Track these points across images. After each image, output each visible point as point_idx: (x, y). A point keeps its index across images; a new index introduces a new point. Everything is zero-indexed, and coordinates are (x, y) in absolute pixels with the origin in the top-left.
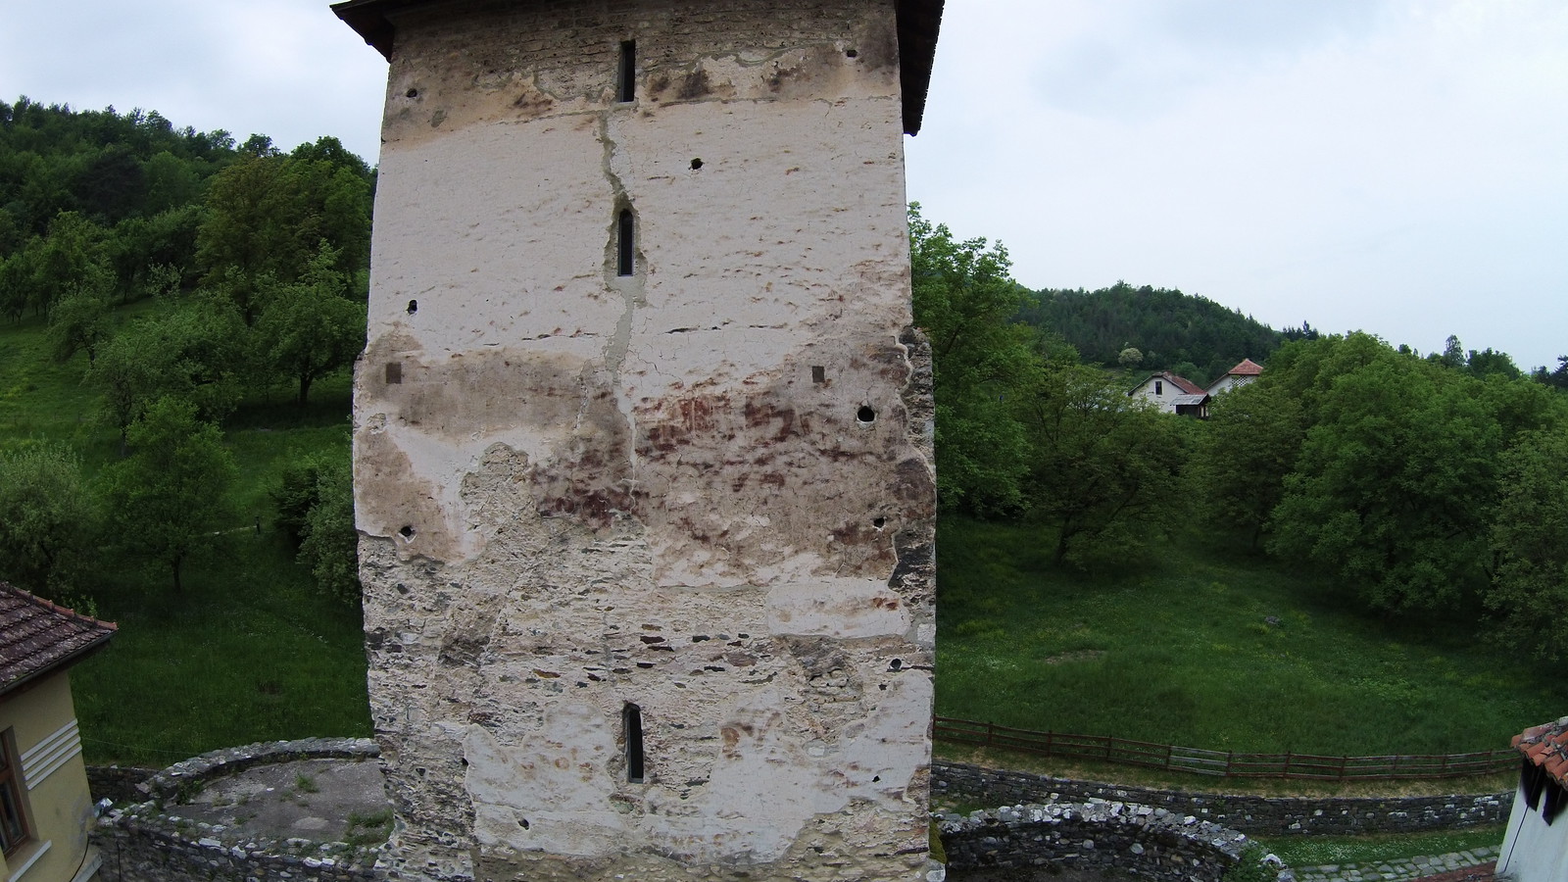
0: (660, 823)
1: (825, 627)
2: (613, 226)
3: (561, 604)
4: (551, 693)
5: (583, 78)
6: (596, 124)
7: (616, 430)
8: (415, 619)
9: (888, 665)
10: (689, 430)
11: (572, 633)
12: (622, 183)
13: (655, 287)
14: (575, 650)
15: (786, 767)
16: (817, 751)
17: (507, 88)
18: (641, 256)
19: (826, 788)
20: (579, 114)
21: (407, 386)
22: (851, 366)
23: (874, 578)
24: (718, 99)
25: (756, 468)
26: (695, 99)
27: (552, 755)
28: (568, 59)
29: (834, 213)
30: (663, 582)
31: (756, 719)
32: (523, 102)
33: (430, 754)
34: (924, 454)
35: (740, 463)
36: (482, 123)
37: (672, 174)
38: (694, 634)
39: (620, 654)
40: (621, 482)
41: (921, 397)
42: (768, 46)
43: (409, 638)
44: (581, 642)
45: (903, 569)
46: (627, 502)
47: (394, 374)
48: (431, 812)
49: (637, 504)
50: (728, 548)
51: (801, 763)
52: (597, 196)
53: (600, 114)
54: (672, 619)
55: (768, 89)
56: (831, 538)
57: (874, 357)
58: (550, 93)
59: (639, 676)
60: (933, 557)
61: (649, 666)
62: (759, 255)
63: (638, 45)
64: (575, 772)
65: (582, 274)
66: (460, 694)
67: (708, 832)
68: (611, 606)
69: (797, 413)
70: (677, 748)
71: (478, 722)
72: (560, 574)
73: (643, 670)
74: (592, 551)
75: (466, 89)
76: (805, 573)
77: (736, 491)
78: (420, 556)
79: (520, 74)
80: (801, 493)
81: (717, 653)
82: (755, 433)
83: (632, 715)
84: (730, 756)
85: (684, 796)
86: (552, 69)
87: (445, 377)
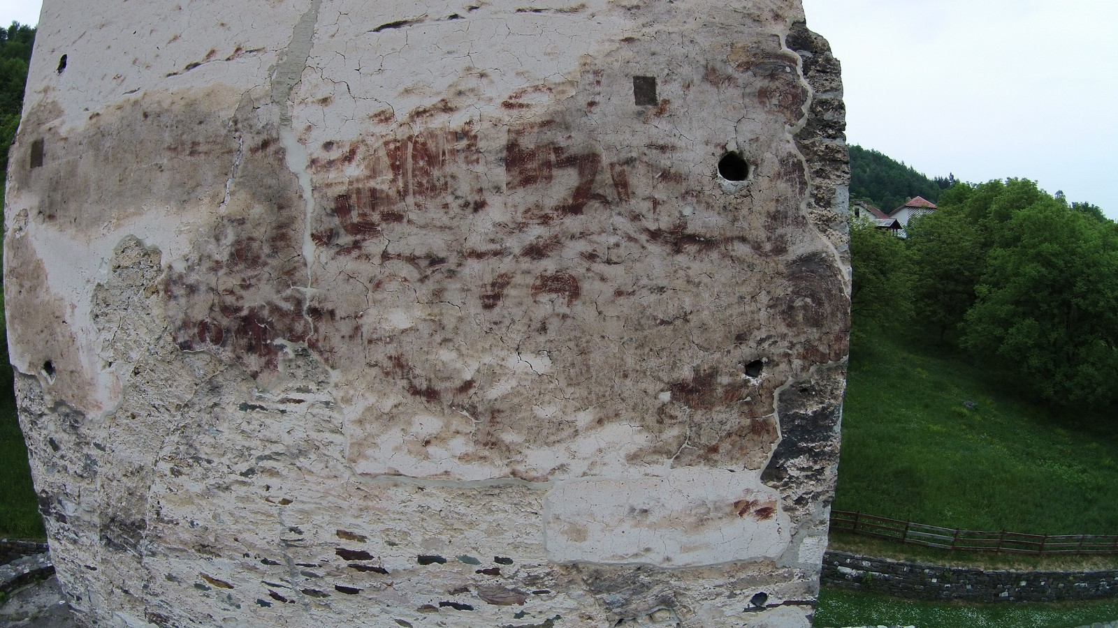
1: (648, 550)
3: (219, 487)
4: (227, 606)
7: (280, 201)
8: (70, 484)
9: (747, 603)
10: (403, 194)
11: (239, 531)
14: (248, 555)
21: (48, 167)
22: (706, 78)
23: (738, 467)
25: (526, 263)
30: (362, 466)
34: (834, 246)
35: (496, 254)
38: (422, 552)
39: (308, 570)
40: (288, 292)
41: (828, 142)
43: (70, 508)
44: (252, 546)
45: (789, 449)
46: (299, 327)
47: (37, 154)
49: (316, 330)
50: (474, 412)
54: (381, 526)
56: (666, 397)
57: (747, 66)
59: (343, 605)
60: (837, 428)
61: (354, 591)
66: (130, 586)
68: (287, 497)
69: (605, 159)
71: (156, 623)
72: (213, 441)
73: (345, 595)
74: (253, 408)
76: (616, 460)
77: (488, 307)
78: (62, 403)
80: (611, 311)
81: (459, 583)
82: (524, 197)
87: (81, 147)
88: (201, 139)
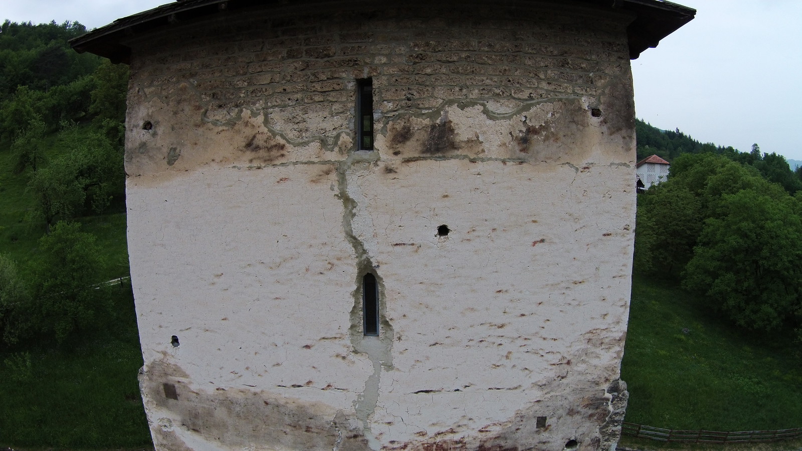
2: (358, 289)
5: (316, 120)
6: (334, 176)
12: (366, 247)
13: (401, 353)
17: (236, 127)
18: (386, 323)
20: (313, 163)
21: (183, 403)
22: (568, 414)
24: (465, 157)
26: (439, 155)
28: (299, 96)
29: (572, 286)
32: (254, 146)
36: (215, 165)
37: (417, 241)
42: (516, 96)
47: (171, 392)
52: (339, 259)
53: (337, 165)
55: (517, 148)
57: (587, 406)
58: (282, 136)
62: (502, 326)
63: (376, 83)
65: (328, 336)
69: (520, 449)
75: (197, 126)
79: (249, 112)
86: (283, 107)
87: (213, 403)
88: (312, 426)
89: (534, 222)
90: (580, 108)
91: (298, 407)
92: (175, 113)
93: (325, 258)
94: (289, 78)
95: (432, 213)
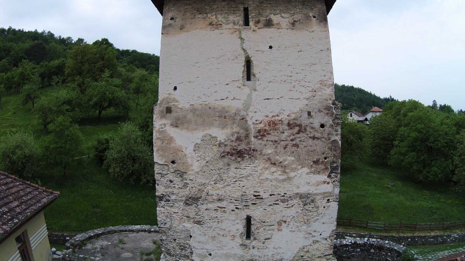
0: (255, 252)
1: (310, 190)
2: (245, 65)
3: (227, 185)
4: (222, 213)
5: (232, 18)
6: (237, 32)
7: (247, 130)
8: (175, 191)
9: (326, 201)
10: (270, 130)
11: (231, 194)
12: (247, 51)
13: (259, 85)
14: (231, 200)
15: (295, 233)
16: (304, 227)
17: (206, 19)
18: (254, 75)
19: (306, 238)
20: (231, 29)
21: (173, 114)
22: (318, 111)
23: (324, 175)
24: (276, 28)
25: (291, 142)
26: (269, 27)
27: (222, 233)
28: (226, 11)
29: (312, 65)
30: (261, 178)
31: (288, 219)
32: (212, 24)
33: (178, 234)
34: (338, 138)
35: (286, 140)
36: (198, 30)
37: (263, 50)
38: (270, 193)
39: (246, 200)
40: (248, 146)
41: (337, 121)
42: (290, 12)
43: (173, 197)
44: (233, 197)
45: (332, 172)
46: (250, 153)
47: (169, 110)
48: (177, 252)
49: (253, 153)
50: (282, 167)
51: (300, 231)
52: (239, 55)
53: (238, 29)
54: (263, 189)
55: (291, 26)
56: (312, 163)
57: (325, 109)
58: (221, 22)
59: (252, 207)
60: (340, 169)
61: (255, 204)
62: (291, 77)
63: (249, 9)
64: (229, 238)
65: (235, 80)
66: (190, 215)
67: (270, 254)
68: (244, 185)
69: (303, 125)
70: (263, 229)
71: (197, 223)
72: (227, 176)
73: (253, 205)
74: (238, 168)
75: (192, 19)
76: (304, 174)
77: (284, 149)
78: (178, 170)
79: (210, 15)
80: (304, 150)
81: (277, 199)
82: (290, 131)
83: (249, 219)
84: (279, 230)
85: (264, 243)
86: (221, 14)
87: (188, 112)
88: (227, 116)
89: (298, 45)
90: (309, 16)
91: (222, 108)
92: (183, 15)
93: (234, 55)
94: (223, 6)
95: (267, 42)
